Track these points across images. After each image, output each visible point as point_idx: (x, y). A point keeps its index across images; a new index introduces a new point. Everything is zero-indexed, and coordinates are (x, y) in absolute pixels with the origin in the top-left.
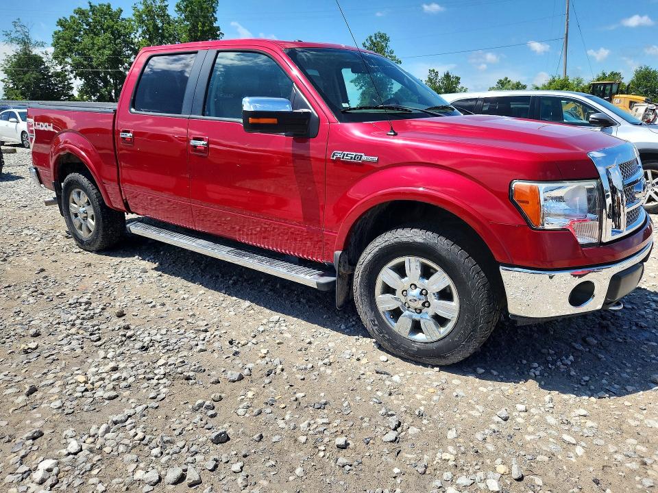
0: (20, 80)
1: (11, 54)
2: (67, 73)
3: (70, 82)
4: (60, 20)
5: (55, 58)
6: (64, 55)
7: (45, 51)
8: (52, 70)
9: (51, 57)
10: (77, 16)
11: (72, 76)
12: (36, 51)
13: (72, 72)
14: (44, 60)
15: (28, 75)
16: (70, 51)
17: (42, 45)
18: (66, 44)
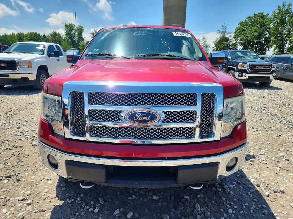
0: (219, 47)
1: (218, 37)
2: (237, 44)
3: (237, 47)
4: (240, 22)
5: (234, 38)
6: (238, 36)
7: (230, 36)
8: (231, 43)
9: (232, 38)
10: (247, 20)
11: (239, 45)
12: (227, 36)
13: (239, 43)
14: (230, 39)
15: (221, 45)
16: (241, 34)
17: (230, 33)
18: (240, 32)
